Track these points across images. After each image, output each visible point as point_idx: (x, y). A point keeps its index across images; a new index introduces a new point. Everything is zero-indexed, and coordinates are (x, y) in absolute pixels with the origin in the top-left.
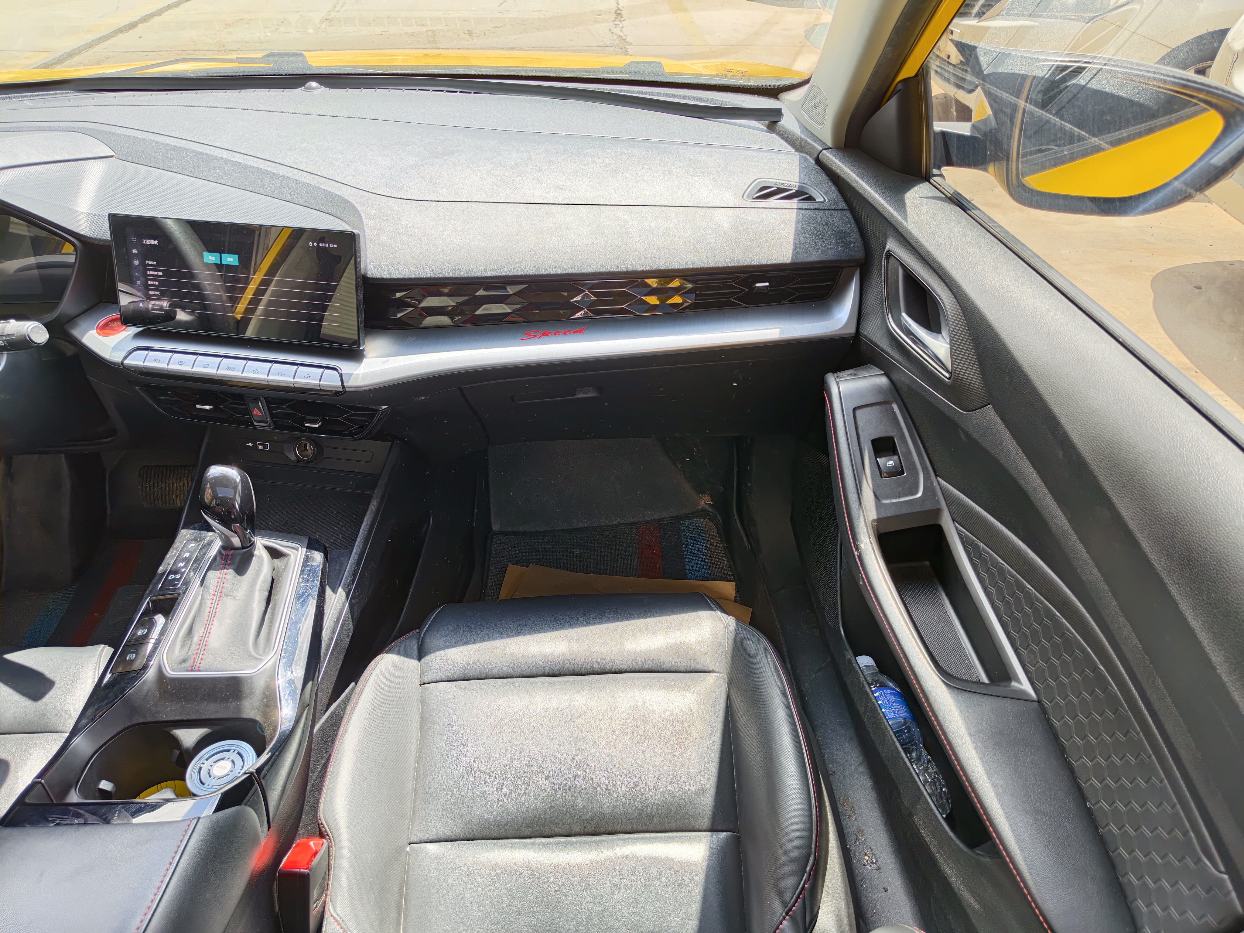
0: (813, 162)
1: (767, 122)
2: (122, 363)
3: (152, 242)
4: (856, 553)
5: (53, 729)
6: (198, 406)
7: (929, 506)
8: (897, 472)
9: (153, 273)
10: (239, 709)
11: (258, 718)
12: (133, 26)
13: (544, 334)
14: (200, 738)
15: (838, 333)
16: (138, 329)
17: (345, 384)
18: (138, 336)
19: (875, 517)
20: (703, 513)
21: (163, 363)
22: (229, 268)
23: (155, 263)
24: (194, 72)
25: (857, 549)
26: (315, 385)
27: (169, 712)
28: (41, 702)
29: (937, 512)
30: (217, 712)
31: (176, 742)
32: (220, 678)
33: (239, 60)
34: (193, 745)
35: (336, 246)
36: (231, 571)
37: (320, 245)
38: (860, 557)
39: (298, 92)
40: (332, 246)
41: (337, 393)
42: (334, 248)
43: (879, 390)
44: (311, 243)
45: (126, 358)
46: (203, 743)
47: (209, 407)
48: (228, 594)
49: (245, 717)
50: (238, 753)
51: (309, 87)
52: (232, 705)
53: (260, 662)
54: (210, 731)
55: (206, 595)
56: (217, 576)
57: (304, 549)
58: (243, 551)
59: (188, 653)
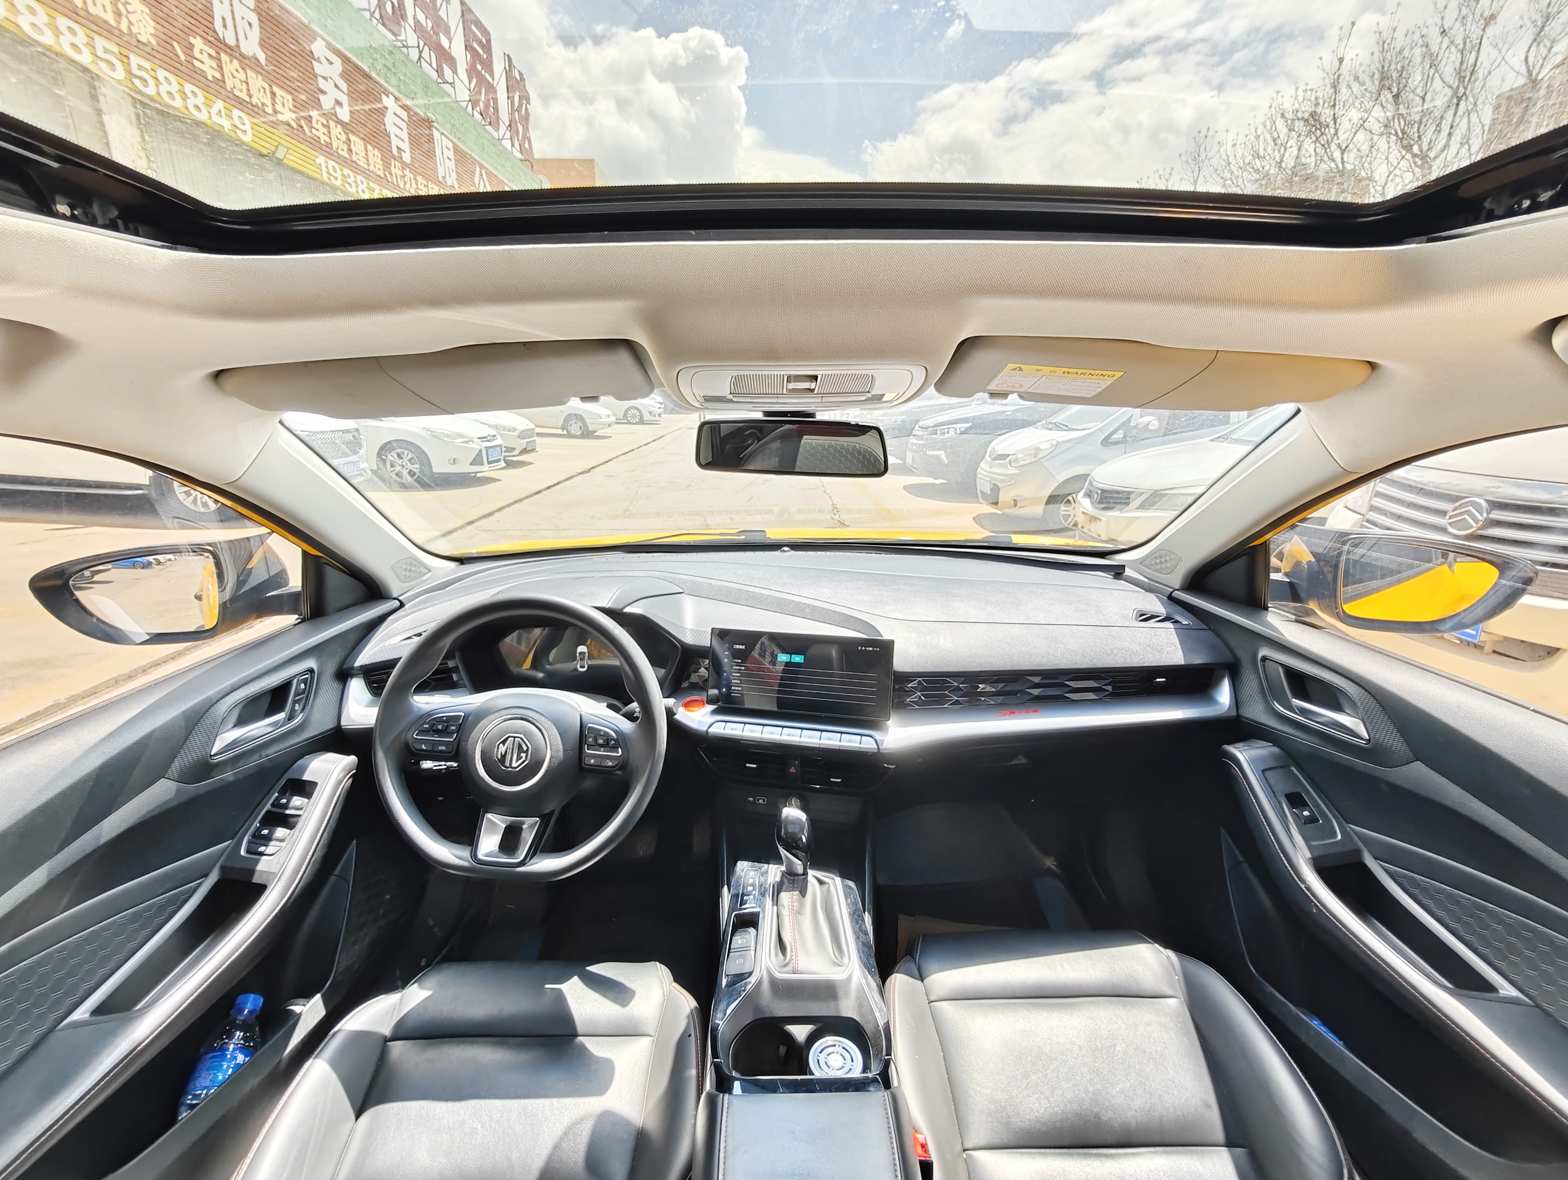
0: (1165, 598)
1: (1113, 573)
2: (707, 731)
3: (741, 647)
4: (1303, 886)
5: (641, 1033)
6: (747, 765)
7: (1349, 848)
8: (1312, 820)
9: (739, 668)
10: (837, 1008)
11: (855, 1017)
12: (491, 514)
13: (1012, 713)
14: (809, 1034)
15: (1224, 715)
16: (714, 707)
17: (880, 747)
18: (715, 712)
19: (1310, 856)
20: (1049, 872)
21: (739, 730)
22: (798, 665)
23: (741, 661)
24: (694, 541)
25: (1303, 881)
26: (855, 747)
27: (782, 1009)
28: (627, 1009)
29: (1358, 852)
30: (821, 1010)
31: (789, 1039)
32: (819, 980)
33: (721, 534)
34: (804, 1041)
35: (878, 649)
36: (797, 892)
37: (867, 649)
38: (1309, 889)
39: (776, 553)
40: (875, 649)
41: (874, 754)
42: (875, 652)
43: (1273, 756)
44: (859, 647)
45: (709, 727)
46: (812, 1039)
47: (755, 766)
48: (799, 912)
49: (844, 1015)
50: (844, 1048)
51: (784, 551)
52: (832, 1004)
53: (844, 968)
54: (815, 1028)
55: (785, 913)
56: (785, 897)
57: (839, 879)
58: (803, 877)
59: (785, 959)
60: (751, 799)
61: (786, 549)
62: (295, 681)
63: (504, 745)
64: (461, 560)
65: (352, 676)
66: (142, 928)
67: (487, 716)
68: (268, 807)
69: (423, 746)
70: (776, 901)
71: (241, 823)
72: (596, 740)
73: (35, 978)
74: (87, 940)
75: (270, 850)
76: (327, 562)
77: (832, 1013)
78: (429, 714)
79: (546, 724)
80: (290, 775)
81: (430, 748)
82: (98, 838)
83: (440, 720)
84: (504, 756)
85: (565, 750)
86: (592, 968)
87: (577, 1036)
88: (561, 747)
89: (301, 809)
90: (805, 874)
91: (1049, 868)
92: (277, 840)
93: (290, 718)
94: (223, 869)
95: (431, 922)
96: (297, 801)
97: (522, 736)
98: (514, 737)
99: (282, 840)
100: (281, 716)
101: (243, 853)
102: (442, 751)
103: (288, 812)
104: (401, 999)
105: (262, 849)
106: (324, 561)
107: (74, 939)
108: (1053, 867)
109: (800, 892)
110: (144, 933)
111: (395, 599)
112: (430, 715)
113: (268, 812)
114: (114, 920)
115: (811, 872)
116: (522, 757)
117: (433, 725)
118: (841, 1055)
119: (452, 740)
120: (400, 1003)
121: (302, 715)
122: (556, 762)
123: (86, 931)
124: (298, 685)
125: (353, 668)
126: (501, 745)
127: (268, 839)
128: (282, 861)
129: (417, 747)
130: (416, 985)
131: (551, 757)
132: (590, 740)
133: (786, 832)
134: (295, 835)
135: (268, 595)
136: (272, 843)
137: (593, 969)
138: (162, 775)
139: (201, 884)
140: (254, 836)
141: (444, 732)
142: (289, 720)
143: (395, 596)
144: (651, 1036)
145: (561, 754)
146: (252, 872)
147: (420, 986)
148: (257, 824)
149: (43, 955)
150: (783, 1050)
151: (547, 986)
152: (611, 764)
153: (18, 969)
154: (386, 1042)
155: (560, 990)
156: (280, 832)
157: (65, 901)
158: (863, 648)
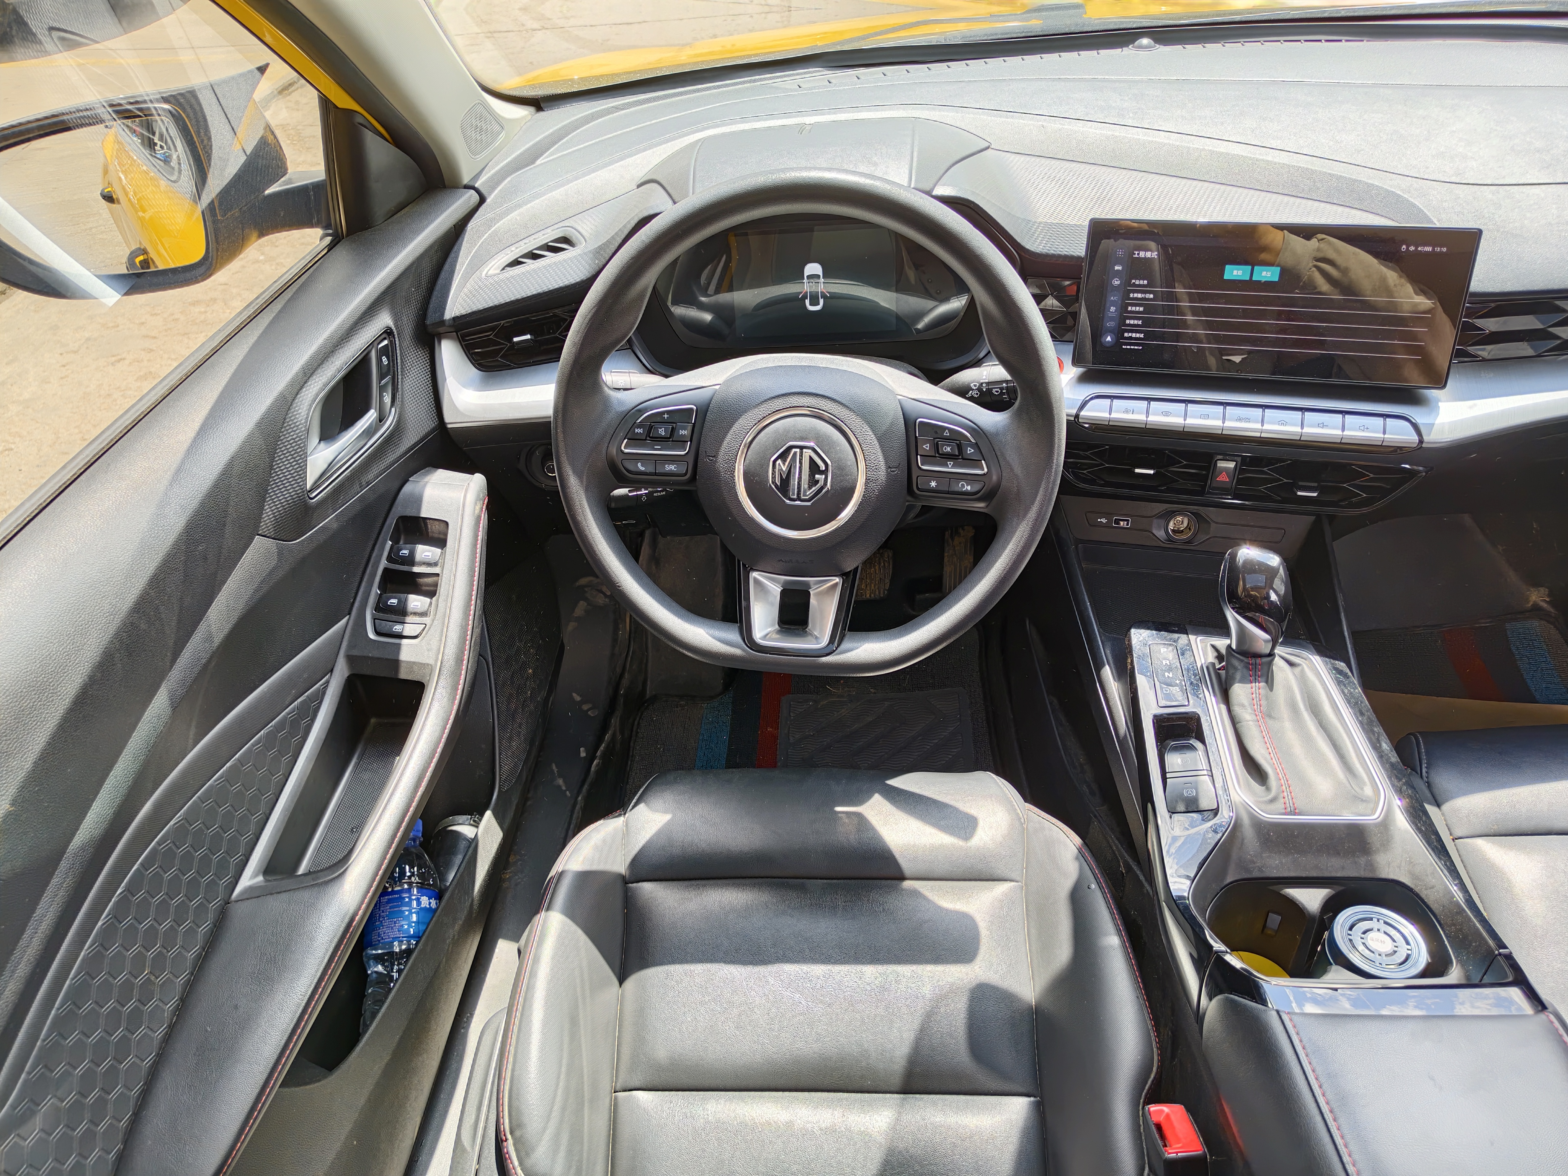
2: (1075, 416)
5: (1001, 877)
6: (1137, 471)
9: (1140, 296)
10: (1371, 866)
11: (1403, 879)
14: (1325, 900)
16: (1081, 370)
17: (1421, 437)
18: (1084, 379)
21: (1139, 413)
23: (1146, 282)
26: (1376, 439)
27: (1276, 865)
30: (1343, 868)
32: (1336, 824)
34: (1320, 910)
35: (1445, 250)
37: (1419, 249)
39: (1127, 52)
40: (1438, 249)
41: (1408, 450)
42: (1441, 253)
44: (1404, 247)
45: (1082, 407)
46: (1332, 907)
47: (1152, 472)
48: (1267, 714)
49: (1383, 875)
50: (1386, 923)
51: (1141, 47)
52: (1362, 860)
53: (1372, 805)
54: (1334, 892)
55: (1246, 716)
56: (1240, 691)
57: (1318, 658)
58: (1269, 659)
59: (1268, 789)
60: (1104, 520)
61: (1145, 41)
62: (373, 354)
63: (784, 462)
64: (538, 103)
65: (440, 337)
66: (281, 753)
67: (745, 411)
68: (384, 563)
69: (639, 465)
70: (1225, 696)
71: (354, 591)
72: (936, 447)
73: (189, 840)
74: (228, 779)
75: (408, 629)
76: (365, 123)
77: (1363, 874)
78: (638, 410)
79: (853, 422)
80: (399, 510)
81: (651, 469)
82: (209, 638)
83: (657, 419)
84: (785, 482)
85: (889, 467)
86: (891, 782)
87: (903, 878)
88: (881, 458)
89: (435, 564)
90: (1271, 655)
91: (1536, 608)
92: (415, 614)
93: (381, 419)
94: (351, 660)
95: (578, 698)
96: (424, 552)
97: (812, 444)
98: (802, 448)
99: (423, 614)
100: (371, 416)
101: (372, 635)
102: (671, 474)
103: (416, 569)
104: (627, 824)
105: (397, 628)
106: (359, 119)
107: (215, 781)
108: (1545, 605)
109: (1267, 682)
110: (285, 760)
111: (468, 187)
112: (641, 412)
113: (386, 570)
114: (248, 748)
115: (1279, 650)
116: (817, 482)
117: (651, 427)
118: (1385, 933)
119: (683, 453)
120: (627, 830)
121: (393, 410)
122: (876, 487)
123: (225, 768)
124: (379, 361)
125: (442, 322)
126: (779, 461)
127: (401, 612)
128: (434, 647)
129: (631, 467)
130: (642, 806)
131: (868, 481)
132: (927, 447)
133: (1245, 589)
134: (441, 605)
135: (267, 192)
136: (409, 619)
137: (897, 782)
138: (255, 532)
139: (328, 682)
140: (378, 608)
141: (671, 439)
142: (380, 421)
143: (466, 180)
144: (1017, 882)
145: (882, 474)
146: (396, 663)
147: (647, 805)
148: (375, 590)
149: (188, 808)
150: (1274, 920)
151: (838, 809)
152: (969, 488)
153: (168, 832)
154: (627, 883)
155: (859, 815)
156: (415, 602)
157: (192, 733)
158: (1412, 248)
